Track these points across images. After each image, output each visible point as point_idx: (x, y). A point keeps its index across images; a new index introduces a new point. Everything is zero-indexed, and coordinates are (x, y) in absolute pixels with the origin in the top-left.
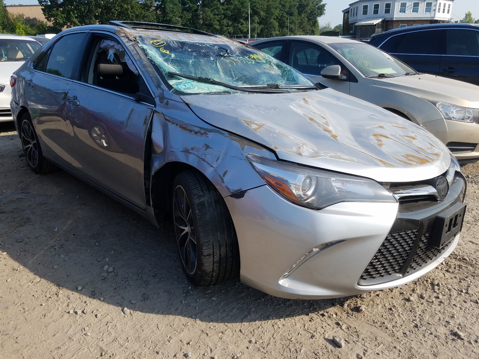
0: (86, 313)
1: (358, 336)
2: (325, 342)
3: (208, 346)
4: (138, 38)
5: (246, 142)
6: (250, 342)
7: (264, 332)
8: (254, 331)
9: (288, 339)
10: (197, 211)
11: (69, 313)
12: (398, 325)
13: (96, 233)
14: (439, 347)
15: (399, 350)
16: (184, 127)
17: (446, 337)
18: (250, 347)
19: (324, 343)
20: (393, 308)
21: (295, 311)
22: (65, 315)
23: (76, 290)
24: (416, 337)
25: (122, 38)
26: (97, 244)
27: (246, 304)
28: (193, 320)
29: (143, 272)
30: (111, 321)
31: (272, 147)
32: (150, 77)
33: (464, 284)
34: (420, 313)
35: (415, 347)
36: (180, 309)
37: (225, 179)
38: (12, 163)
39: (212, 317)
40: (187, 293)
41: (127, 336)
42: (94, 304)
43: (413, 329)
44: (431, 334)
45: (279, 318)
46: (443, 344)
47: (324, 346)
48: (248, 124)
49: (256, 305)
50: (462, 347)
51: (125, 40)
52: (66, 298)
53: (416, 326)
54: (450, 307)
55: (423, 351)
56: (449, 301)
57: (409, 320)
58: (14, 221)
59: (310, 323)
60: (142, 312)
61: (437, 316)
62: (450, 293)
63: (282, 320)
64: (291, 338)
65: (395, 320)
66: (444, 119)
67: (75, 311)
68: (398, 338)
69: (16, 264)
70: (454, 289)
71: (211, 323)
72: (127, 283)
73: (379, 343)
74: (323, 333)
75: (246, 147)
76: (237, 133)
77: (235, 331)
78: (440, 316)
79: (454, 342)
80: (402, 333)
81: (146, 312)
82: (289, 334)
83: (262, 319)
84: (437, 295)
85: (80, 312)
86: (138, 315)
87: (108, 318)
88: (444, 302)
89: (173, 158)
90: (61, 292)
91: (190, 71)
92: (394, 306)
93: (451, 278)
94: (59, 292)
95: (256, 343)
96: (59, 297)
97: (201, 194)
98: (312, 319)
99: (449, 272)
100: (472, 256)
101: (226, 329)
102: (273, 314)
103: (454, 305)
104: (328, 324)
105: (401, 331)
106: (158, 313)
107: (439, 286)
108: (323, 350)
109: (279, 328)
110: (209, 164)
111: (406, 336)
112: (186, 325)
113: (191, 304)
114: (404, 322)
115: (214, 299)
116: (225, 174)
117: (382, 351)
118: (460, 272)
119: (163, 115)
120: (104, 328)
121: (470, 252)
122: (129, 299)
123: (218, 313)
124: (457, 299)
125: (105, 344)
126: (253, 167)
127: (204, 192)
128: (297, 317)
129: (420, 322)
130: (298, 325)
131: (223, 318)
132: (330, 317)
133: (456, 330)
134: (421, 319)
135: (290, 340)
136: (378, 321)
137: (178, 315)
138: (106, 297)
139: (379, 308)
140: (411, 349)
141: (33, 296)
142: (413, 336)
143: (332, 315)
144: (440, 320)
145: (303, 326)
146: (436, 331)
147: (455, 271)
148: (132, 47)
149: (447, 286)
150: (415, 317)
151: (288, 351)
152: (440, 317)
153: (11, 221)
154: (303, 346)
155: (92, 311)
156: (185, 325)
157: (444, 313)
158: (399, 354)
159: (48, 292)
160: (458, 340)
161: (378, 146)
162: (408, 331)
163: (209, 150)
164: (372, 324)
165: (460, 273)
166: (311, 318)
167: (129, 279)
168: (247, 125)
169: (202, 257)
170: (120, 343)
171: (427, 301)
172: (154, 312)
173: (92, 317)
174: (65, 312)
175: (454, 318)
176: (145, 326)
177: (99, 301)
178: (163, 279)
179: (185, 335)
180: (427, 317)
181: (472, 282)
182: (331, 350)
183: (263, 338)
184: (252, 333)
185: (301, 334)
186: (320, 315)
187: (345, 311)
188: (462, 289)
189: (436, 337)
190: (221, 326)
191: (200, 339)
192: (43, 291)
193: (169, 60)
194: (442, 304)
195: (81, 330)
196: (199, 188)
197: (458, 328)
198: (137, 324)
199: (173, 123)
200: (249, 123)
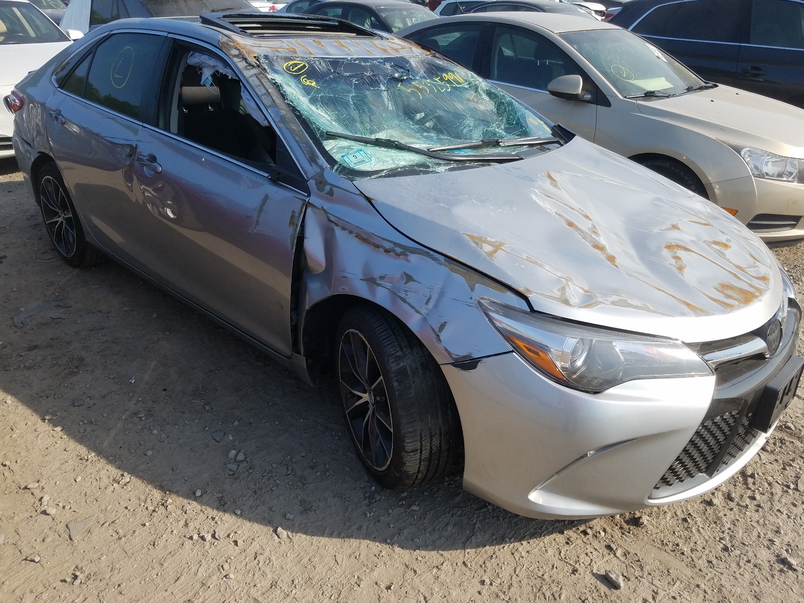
0: (218, 538)
1: (642, 569)
2: (594, 580)
3: (419, 591)
4: (262, 60)
5: (476, 276)
6: (483, 582)
7: (500, 565)
8: (484, 563)
9: (538, 576)
10: (395, 384)
11: (191, 538)
12: (699, 548)
13: (200, 385)
14: (762, 584)
15: (705, 590)
16: (365, 238)
17: (771, 566)
18: (484, 592)
19: (592, 581)
20: (689, 517)
21: (542, 527)
22: (187, 543)
23: (193, 496)
24: (726, 567)
25: (236, 60)
26: (207, 408)
27: (466, 517)
28: (389, 547)
29: (294, 460)
30: (261, 551)
31: (521, 289)
32: (296, 141)
33: (790, 472)
34: (729, 526)
35: (727, 585)
36: (364, 527)
37: (443, 335)
38: (25, 245)
39: (417, 540)
40: (371, 497)
41: (291, 578)
42: (227, 522)
43: (722, 555)
44: (749, 561)
45: (520, 540)
46: (768, 580)
47: (593, 588)
48: (476, 243)
49: (481, 517)
50: (795, 582)
51: (241, 65)
52: (179, 512)
53: (726, 549)
54: (772, 514)
55: (739, 590)
56: (770, 503)
57: (715, 538)
58: (57, 364)
59: (567, 547)
60: (305, 533)
61: (754, 530)
62: (771, 489)
63: (525, 543)
64: (543, 575)
65: (693, 539)
66: (753, 177)
67: (201, 535)
68: (700, 570)
69: (83, 450)
70: (777, 482)
71: (418, 551)
72: (272, 481)
73: (673, 579)
74: (590, 565)
75: (476, 285)
76: (461, 260)
77: (457, 564)
78: (759, 531)
79: (783, 574)
80: (706, 561)
81: (313, 534)
82: (538, 567)
83: (495, 542)
84: (752, 493)
85: (209, 537)
86: (301, 539)
87: (255, 546)
88: (763, 506)
89: (347, 289)
90: (170, 501)
91: (352, 117)
92: (690, 514)
93: (770, 463)
94: (166, 501)
95: (491, 584)
96: (168, 510)
97: (399, 353)
98: (570, 540)
99: (767, 451)
100: (798, 421)
101: (442, 561)
102: (509, 534)
103: (779, 511)
104: (594, 548)
105: (704, 557)
106: (331, 535)
107: (754, 478)
108: (594, 595)
109: (523, 557)
110: (413, 307)
111: (712, 566)
112: (379, 555)
113: (381, 518)
114: (707, 542)
115: (415, 508)
116: (443, 326)
117: (679, 593)
118: (783, 451)
119: (323, 211)
120: (252, 564)
121: (795, 414)
122: (282, 511)
123: (425, 534)
124: (783, 502)
125: (260, 592)
126: (491, 319)
127: (404, 350)
128: (547, 537)
129: (731, 542)
130: (551, 552)
131: (434, 542)
132: (596, 536)
133: (785, 554)
134: (731, 536)
135: (542, 578)
136: (669, 542)
137: (364, 539)
138: (244, 507)
139: (668, 519)
140: (721, 588)
141: (126, 508)
142: (722, 565)
143: (599, 533)
144: (759, 537)
145: (557, 554)
146: (756, 556)
147: (775, 450)
148: (255, 78)
149: (766, 477)
150: (723, 532)
151: (542, 597)
152: (759, 533)
153: (55, 365)
154: (563, 588)
155: (227, 533)
156: (377, 555)
157: (765, 524)
158: (705, 597)
159: (149, 500)
160: (789, 572)
161: (676, 271)
162: (715, 557)
163: (411, 284)
164: (660, 546)
165: (783, 453)
166: (568, 539)
167: (275, 474)
168: (474, 245)
169: (403, 453)
170: (283, 589)
171: (738, 504)
172: (326, 532)
173: (230, 546)
174: (185, 536)
175: (780, 533)
176: (316, 559)
177: (234, 517)
178: (328, 474)
179: (381, 574)
180: (740, 534)
181: (801, 469)
182: (605, 593)
183: (500, 576)
184: (483, 567)
185: (556, 568)
186: (581, 532)
187: (617, 525)
188: (788, 483)
189: (755, 566)
190: (433, 556)
191: (405, 579)
192: (139, 499)
193: (317, 99)
194: (760, 509)
195: (217, 569)
196: (396, 343)
197: (787, 551)
198: (303, 556)
199: (344, 229)
200: (479, 241)
